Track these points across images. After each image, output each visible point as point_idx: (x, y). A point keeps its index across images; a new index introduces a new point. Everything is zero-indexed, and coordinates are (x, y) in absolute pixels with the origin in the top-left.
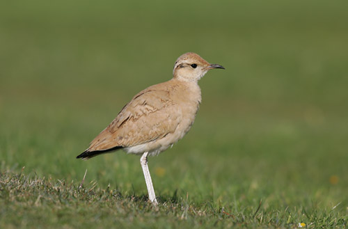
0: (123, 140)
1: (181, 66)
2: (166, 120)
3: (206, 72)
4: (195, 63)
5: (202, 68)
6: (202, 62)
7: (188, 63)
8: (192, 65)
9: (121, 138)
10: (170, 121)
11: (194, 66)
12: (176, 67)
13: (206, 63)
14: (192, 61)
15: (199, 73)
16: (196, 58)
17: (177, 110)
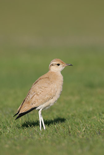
0: (33, 104)
1: (52, 65)
2: (51, 91)
3: (64, 67)
4: (59, 63)
5: (62, 65)
6: (62, 63)
7: (56, 63)
8: (57, 64)
9: (32, 104)
10: (52, 91)
11: (59, 65)
12: (50, 65)
13: (64, 63)
14: (57, 63)
15: (61, 68)
16: (59, 61)
17: (54, 85)
